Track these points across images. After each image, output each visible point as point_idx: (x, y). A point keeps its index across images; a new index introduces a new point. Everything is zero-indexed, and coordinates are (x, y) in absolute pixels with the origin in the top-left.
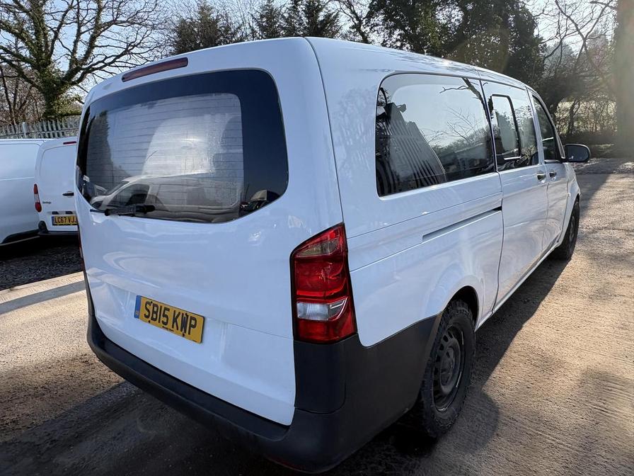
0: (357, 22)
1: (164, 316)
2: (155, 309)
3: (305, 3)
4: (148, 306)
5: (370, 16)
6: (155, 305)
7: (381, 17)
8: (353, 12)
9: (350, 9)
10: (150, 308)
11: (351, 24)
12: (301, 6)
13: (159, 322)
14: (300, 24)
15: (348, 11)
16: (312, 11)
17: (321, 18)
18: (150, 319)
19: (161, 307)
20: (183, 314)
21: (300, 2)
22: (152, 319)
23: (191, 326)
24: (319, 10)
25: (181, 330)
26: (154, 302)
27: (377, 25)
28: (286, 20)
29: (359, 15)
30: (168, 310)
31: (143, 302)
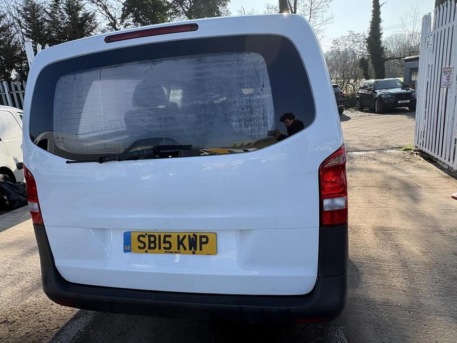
0: (113, 21)
1: (165, 242)
2: (152, 239)
3: (65, 2)
4: (141, 239)
5: (124, 17)
6: (150, 236)
7: (131, 19)
8: (109, 14)
9: (106, 10)
10: (146, 240)
11: (108, 22)
12: (62, 4)
13: (160, 248)
14: (63, 19)
15: (104, 12)
16: (73, 9)
17: (80, 16)
18: (147, 248)
19: (160, 236)
20: (189, 236)
21: (60, 1)
22: (150, 248)
23: (201, 243)
24: (79, 9)
25: (190, 249)
26: (148, 234)
27: (129, 25)
28: (50, 15)
29: (113, 16)
30: (170, 236)
31: (134, 237)
